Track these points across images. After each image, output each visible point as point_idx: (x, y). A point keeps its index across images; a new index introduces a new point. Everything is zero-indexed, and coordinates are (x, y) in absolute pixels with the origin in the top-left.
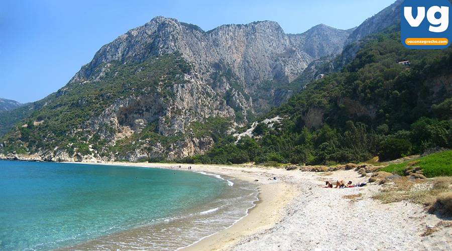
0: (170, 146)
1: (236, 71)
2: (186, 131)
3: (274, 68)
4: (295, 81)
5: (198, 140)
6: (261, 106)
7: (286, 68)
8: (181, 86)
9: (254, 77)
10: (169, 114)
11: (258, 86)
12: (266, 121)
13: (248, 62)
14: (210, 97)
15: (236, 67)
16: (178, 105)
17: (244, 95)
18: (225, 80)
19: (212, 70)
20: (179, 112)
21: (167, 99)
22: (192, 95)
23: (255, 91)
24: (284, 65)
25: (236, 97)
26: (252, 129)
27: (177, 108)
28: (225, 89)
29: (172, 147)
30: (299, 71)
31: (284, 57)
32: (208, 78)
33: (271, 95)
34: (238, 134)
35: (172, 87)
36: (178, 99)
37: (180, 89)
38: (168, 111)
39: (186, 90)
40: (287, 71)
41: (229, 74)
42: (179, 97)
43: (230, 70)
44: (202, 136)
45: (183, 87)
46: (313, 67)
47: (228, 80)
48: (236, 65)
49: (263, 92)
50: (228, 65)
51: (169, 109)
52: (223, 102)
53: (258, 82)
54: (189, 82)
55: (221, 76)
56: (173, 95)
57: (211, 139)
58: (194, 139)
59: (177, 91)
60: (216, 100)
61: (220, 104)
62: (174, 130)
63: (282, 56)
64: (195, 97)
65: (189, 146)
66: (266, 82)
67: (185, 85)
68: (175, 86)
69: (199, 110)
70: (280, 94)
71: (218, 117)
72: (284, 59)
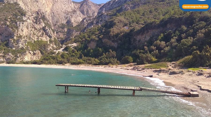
0: (17, 55)
1: (47, 16)
2: (25, 47)
3: (66, 18)
4: (77, 26)
5: (33, 52)
6: (59, 36)
7: (72, 19)
8: (22, 23)
9: (57, 21)
10: (15, 38)
11: (58, 26)
12: (70, 45)
13: (53, 13)
14: (37, 30)
15: (47, 14)
16: (20, 33)
17: (52, 30)
18: (42, 21)
19: (35, 15)
20: (20, 37)
21: (14, 30)
22: (28, 29)
23: (56, 28)
24: (71, 17)
25: (48, 31)
26: (63, 48)
27: (20, 34)
28: (42, 26)
29: (18, 56)
30: (78, 21)
31: (71, 13)
32: (33, 19)
33: (64, 31)
34: (56, 50)
35: (16, 23)
36: (20, 30)
37: (21, 24)
38: (15, 36)
39: (25, 25)
40: (73, 20)
41: (44, 18)
42: (20, 29)
43: (44, 16)
44: (35, 50)
45: (23, 23)
46: (85, 20)
47: (44, 21)
48: (47, 13)
49: (61, 29)
50: (43, 13)
51: (16, 35)
52: (44, 33)
53: (59, 24)
54: (26, 21)
55: (40, 19)
56: (17, 28)
57: (40, 52)
58: (30, 52)
59: (19, 26)
60: (40, 31)
61: (42, 34)
62: (19, 46)
63: (70, 12)
64: (30, 29)
65: (28, 55)
66: (63, 24)
67: (24, 23)
68: (18, 23)
69: (31, 37)
70: (70, 31)
71: (42, 41)
72: (71, 14)
